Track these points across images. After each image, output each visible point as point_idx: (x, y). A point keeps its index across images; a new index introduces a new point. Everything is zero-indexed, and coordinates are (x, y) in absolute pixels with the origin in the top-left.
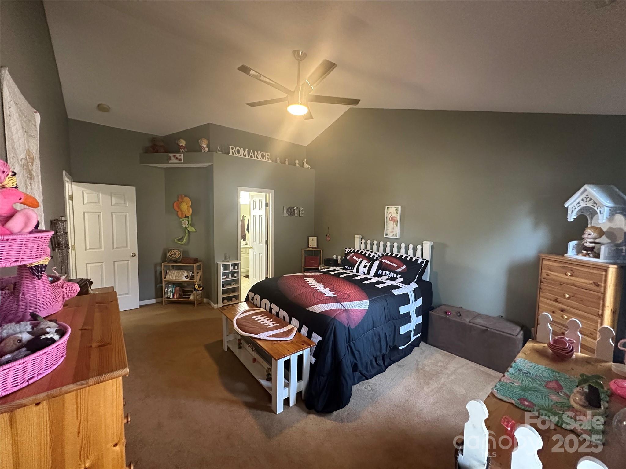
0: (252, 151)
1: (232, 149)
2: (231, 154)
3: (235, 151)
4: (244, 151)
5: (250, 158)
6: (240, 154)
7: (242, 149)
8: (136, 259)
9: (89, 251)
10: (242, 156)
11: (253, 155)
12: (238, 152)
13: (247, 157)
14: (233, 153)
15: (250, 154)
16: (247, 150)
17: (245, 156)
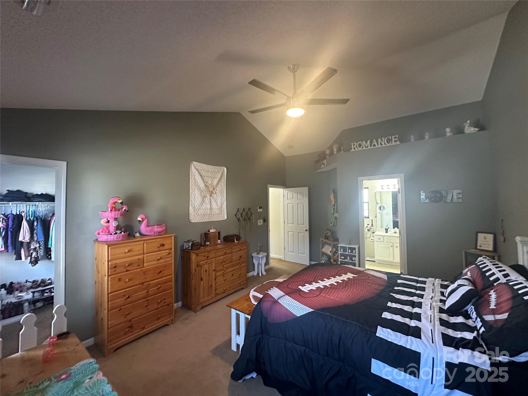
0: (374, 141)
1: (354, 145)
2: (353, 150)
3: (356, 146)
4: (366, 143)
5: (372, 147)
6: (361, 147)
7: (364, 142)
8: (308, 232)
9: (290, 225)
10: (364, 148)
11: (376, 143)
12: (360, 145)
13: (369, 147)
14: (354, 149)
15: (373, 144)
16: (369, 141)
17: (368, 147)
